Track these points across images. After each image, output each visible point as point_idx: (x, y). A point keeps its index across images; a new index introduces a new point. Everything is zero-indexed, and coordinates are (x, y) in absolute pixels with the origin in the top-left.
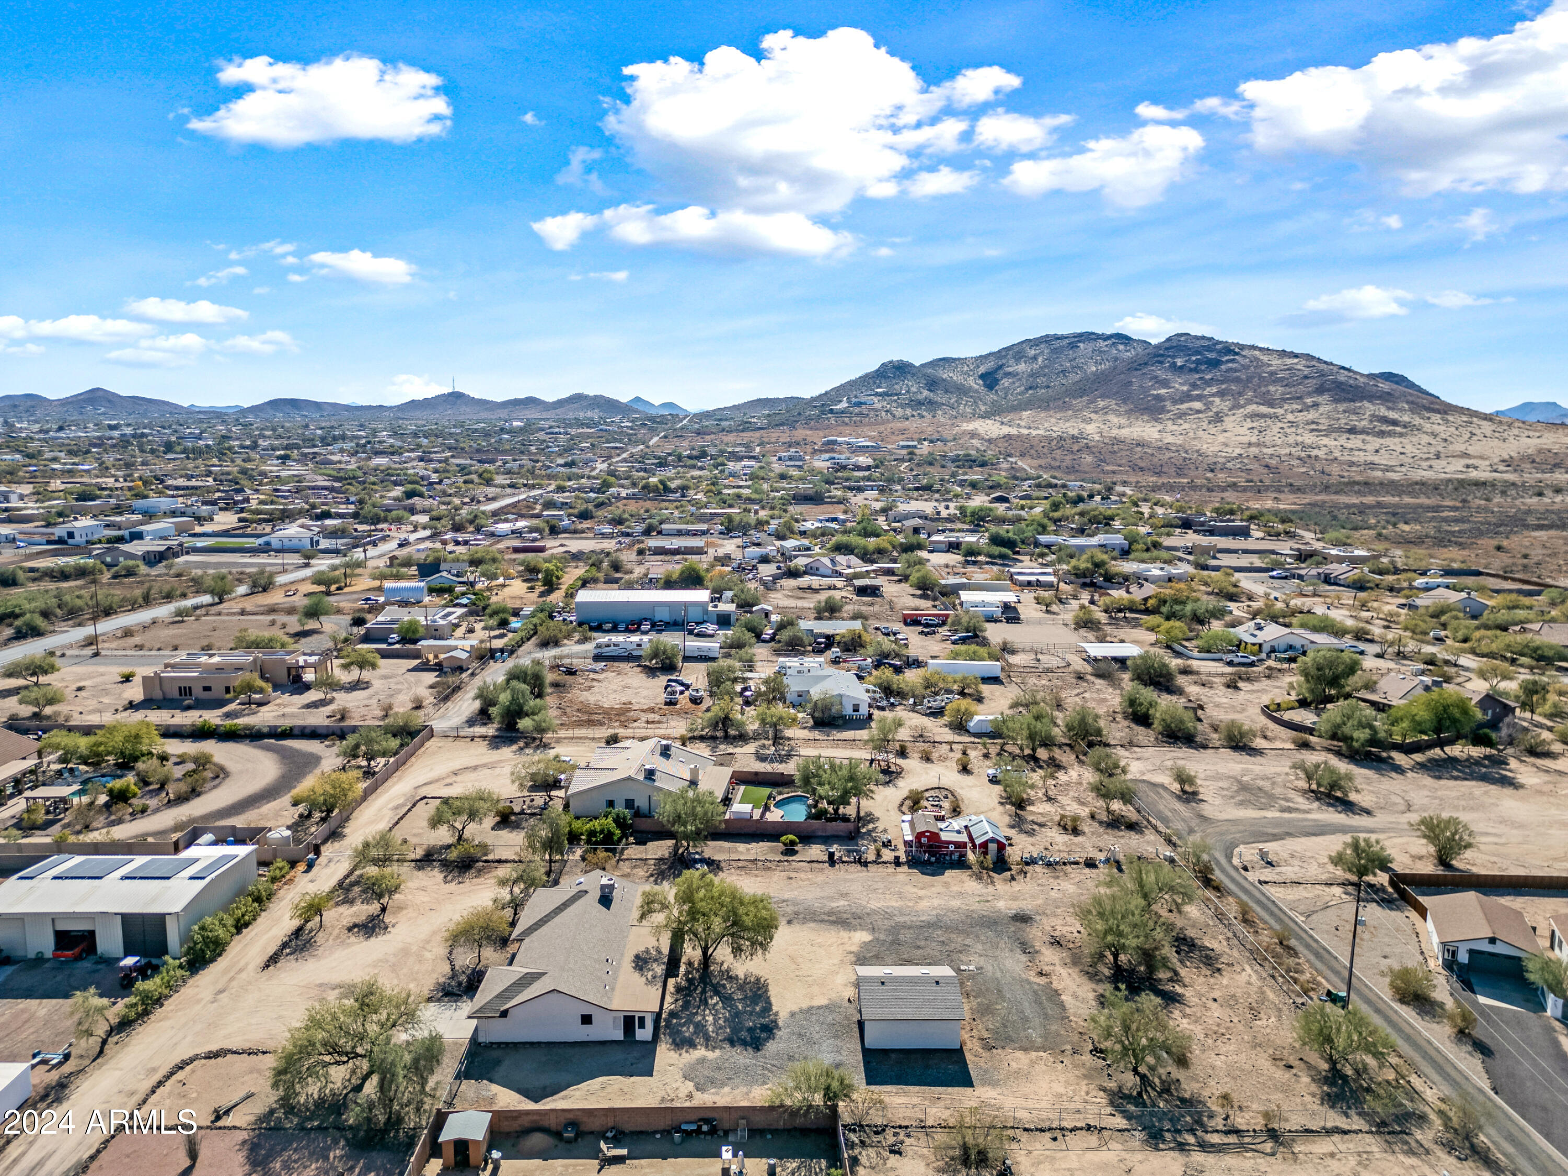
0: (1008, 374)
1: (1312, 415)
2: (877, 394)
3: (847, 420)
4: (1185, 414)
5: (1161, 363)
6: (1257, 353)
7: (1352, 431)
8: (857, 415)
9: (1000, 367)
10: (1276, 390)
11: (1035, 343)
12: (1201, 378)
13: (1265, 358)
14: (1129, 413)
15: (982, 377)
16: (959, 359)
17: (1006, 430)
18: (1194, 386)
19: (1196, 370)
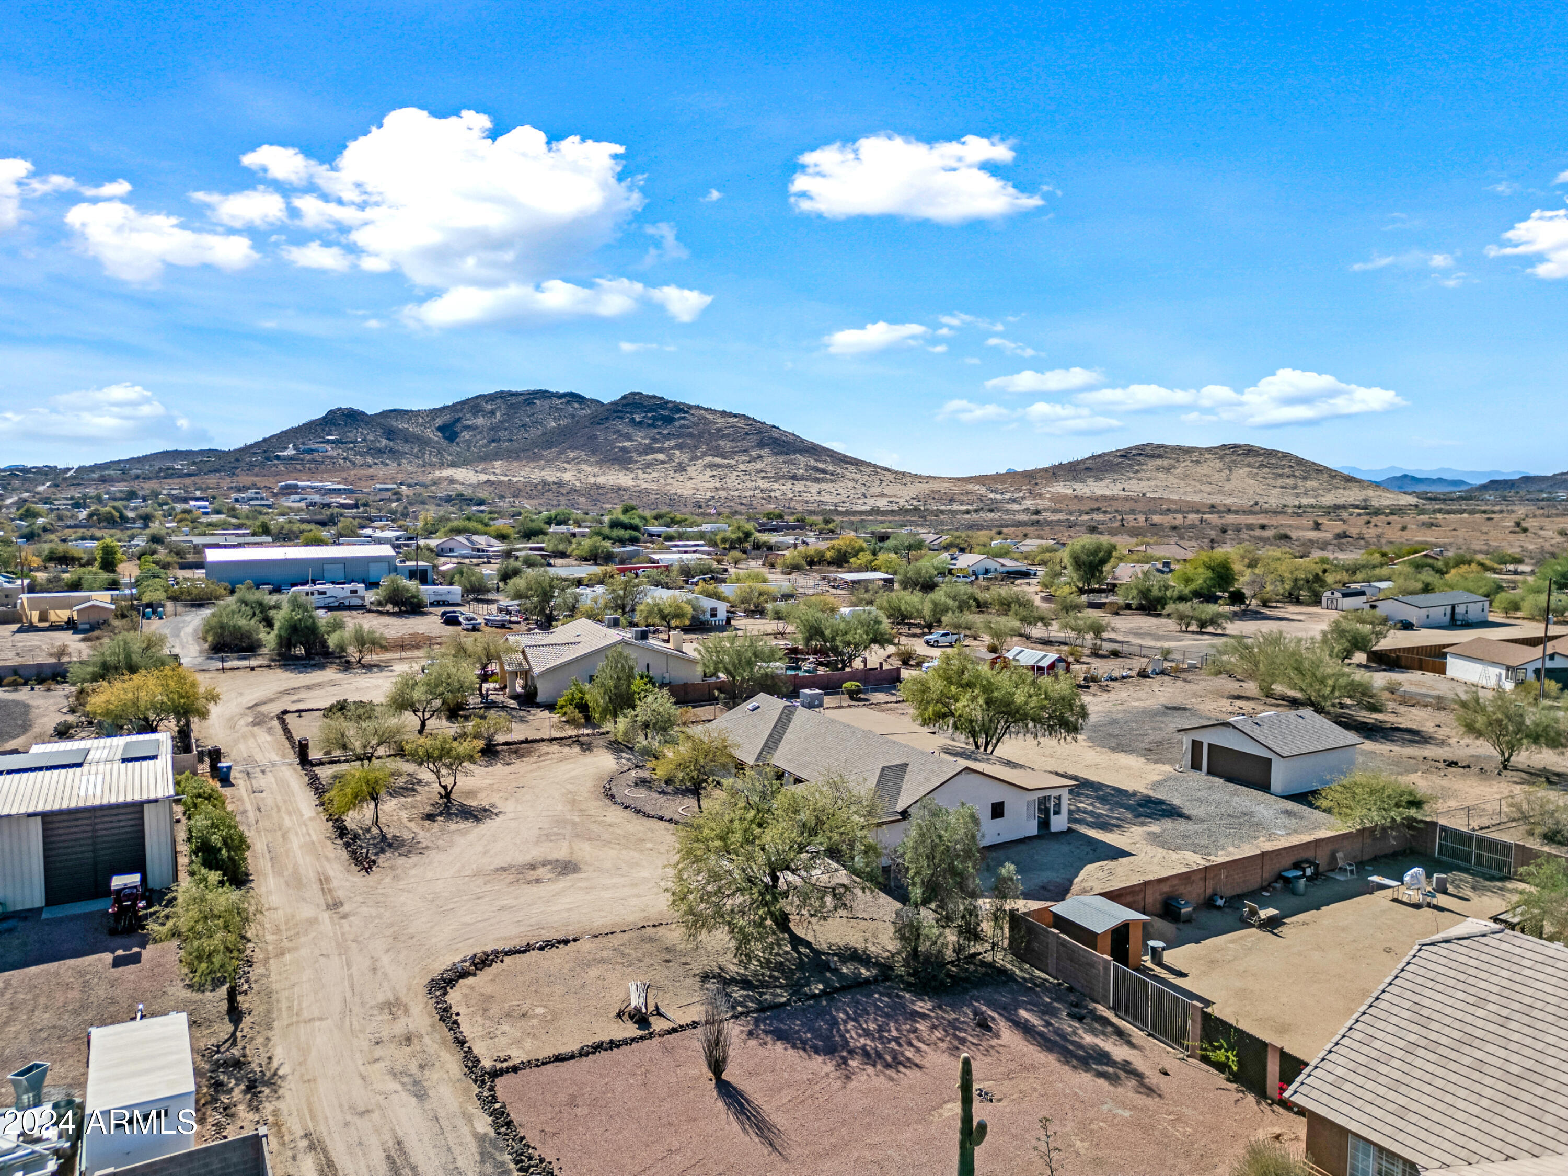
0: (467, 428)
1: (759, 465)
2: (328, 442)
3: (299, 467)
4: (652, 464)
5: (622, 418)
6: (702, 412)
7: (794, 478)
8: (310, 462)
9: (458, 420)
10: (725, 444)
11: (491, 398)
12: (659, 433)
13: (710, 417)
14: (600, 463)
15: (440, 429)
16: (412, 411)
17: (483, 477)
18: (655, 440)
19: (653, 426)
